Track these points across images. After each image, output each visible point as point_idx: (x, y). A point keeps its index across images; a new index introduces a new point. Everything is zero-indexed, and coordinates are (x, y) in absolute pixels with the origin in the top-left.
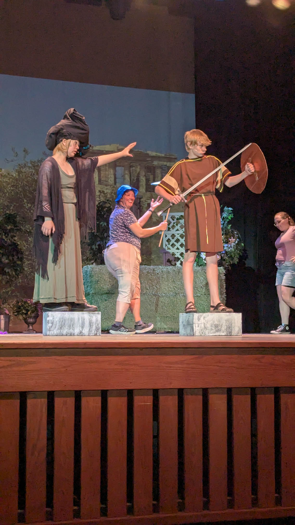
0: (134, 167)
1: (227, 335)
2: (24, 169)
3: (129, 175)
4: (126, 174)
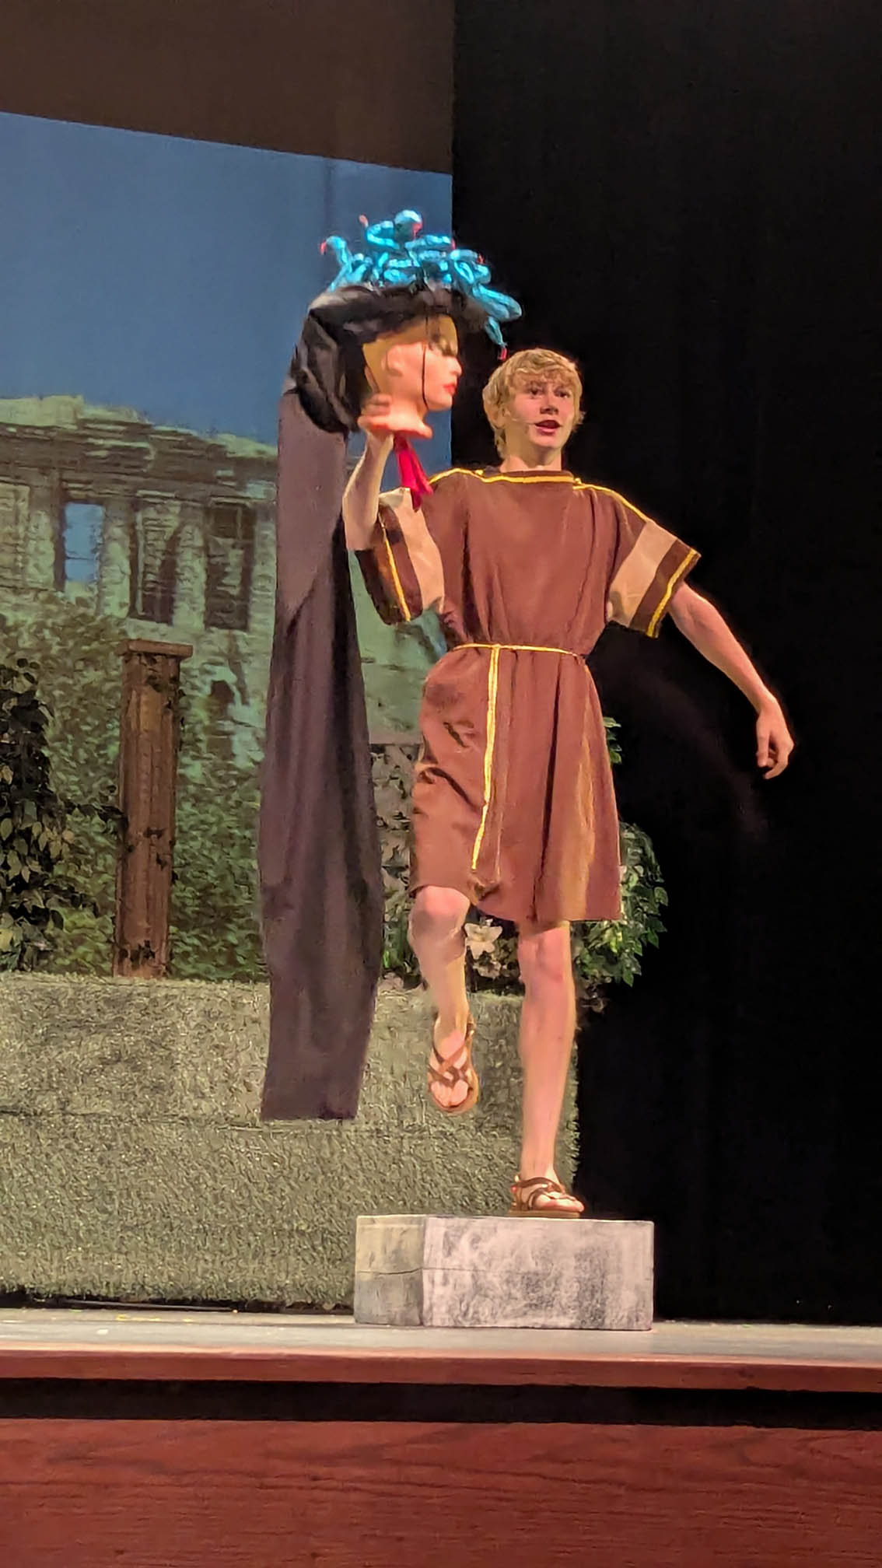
0: (152, 509)
1: (581, 1329)
3: (127, 543)
4: (112, 539)
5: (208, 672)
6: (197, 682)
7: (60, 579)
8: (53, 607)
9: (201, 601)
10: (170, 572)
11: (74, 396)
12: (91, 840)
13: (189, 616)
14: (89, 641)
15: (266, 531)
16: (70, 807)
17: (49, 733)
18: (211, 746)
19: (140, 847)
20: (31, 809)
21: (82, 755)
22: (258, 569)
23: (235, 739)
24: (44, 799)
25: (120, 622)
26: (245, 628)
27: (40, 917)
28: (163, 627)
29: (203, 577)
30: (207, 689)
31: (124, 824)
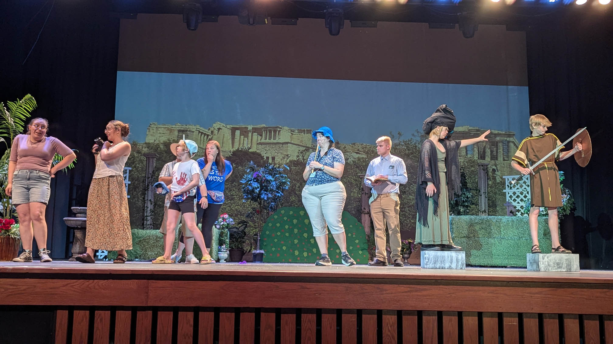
1: (567, 272)
2: (399, 147)
3: (477, 147)
4: (475, 147)
5: (492, 167)
6: (490, 169)
7: (467, 154)
8: (466, 159)
9: (490, 156)
10: (484, 152)
11: (468, 126)
12: (474, 194)
13: (488, 159)
14: (472, 164)
15: (500, 145)
16: (471, 189)
17: (466, 178)
18: (492, 179)
19: (482, 195)
20: (465, 190)
21: (472, 181)
22: (499, 151)
23: (497, 177)
24: (467, 188)
25: (477, 160)
26: (497, 160)
27: (467, 206)
28: (484, 161)
29: (490, 152)
30: (491, 170)
31: (480, 191)
